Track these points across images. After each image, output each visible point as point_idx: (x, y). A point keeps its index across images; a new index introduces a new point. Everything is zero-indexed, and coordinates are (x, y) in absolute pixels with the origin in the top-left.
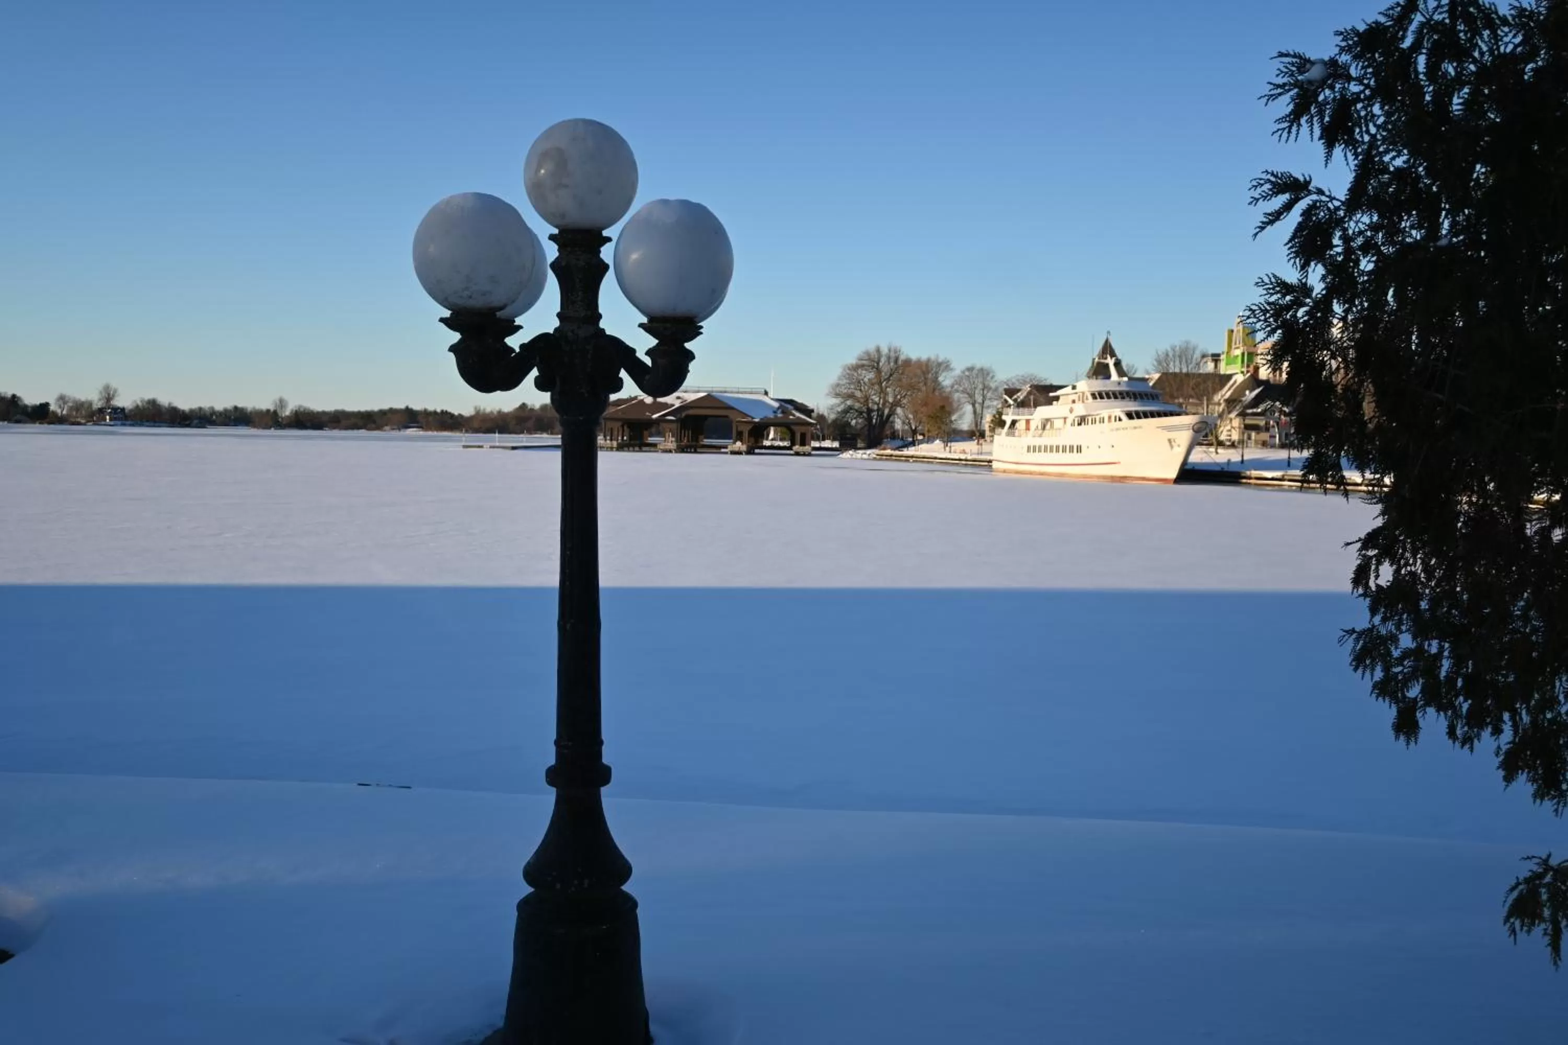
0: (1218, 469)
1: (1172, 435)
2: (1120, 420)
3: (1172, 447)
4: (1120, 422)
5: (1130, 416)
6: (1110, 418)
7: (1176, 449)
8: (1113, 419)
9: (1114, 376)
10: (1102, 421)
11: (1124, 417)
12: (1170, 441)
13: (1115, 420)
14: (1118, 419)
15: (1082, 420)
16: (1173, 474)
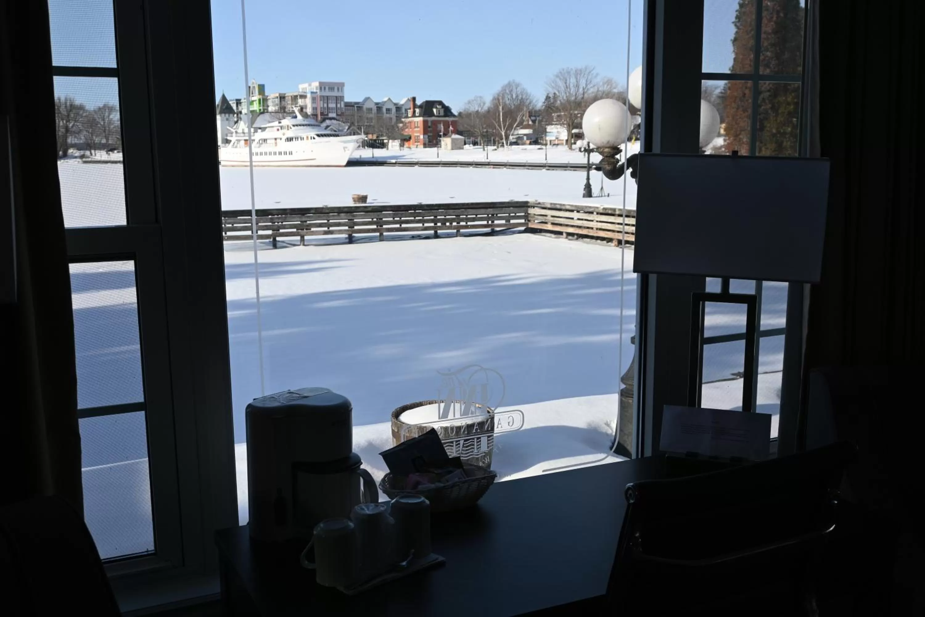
0: (355, 160)
1: (345, 145)
2: (314, 138)
3: (345, 151)
4: (314, 140)
5: (318, 135)
6: (307, 137)
7: (347, 152)
8: (310, 138)
9: (299, 117)
10: (302, 139)
11: (316, 137)
12: (344, 148)
13: (311, 139)
14: (312, 138)
15: (290, 139)
16: (345, 163)
